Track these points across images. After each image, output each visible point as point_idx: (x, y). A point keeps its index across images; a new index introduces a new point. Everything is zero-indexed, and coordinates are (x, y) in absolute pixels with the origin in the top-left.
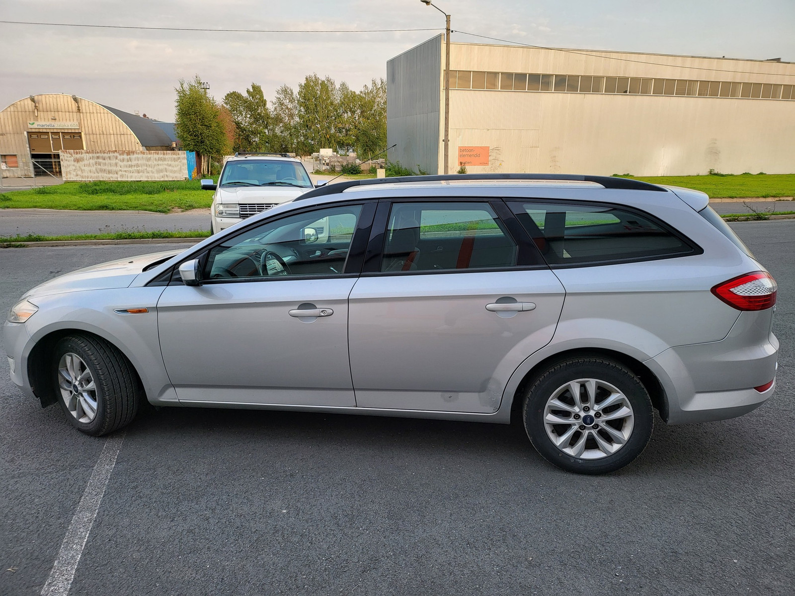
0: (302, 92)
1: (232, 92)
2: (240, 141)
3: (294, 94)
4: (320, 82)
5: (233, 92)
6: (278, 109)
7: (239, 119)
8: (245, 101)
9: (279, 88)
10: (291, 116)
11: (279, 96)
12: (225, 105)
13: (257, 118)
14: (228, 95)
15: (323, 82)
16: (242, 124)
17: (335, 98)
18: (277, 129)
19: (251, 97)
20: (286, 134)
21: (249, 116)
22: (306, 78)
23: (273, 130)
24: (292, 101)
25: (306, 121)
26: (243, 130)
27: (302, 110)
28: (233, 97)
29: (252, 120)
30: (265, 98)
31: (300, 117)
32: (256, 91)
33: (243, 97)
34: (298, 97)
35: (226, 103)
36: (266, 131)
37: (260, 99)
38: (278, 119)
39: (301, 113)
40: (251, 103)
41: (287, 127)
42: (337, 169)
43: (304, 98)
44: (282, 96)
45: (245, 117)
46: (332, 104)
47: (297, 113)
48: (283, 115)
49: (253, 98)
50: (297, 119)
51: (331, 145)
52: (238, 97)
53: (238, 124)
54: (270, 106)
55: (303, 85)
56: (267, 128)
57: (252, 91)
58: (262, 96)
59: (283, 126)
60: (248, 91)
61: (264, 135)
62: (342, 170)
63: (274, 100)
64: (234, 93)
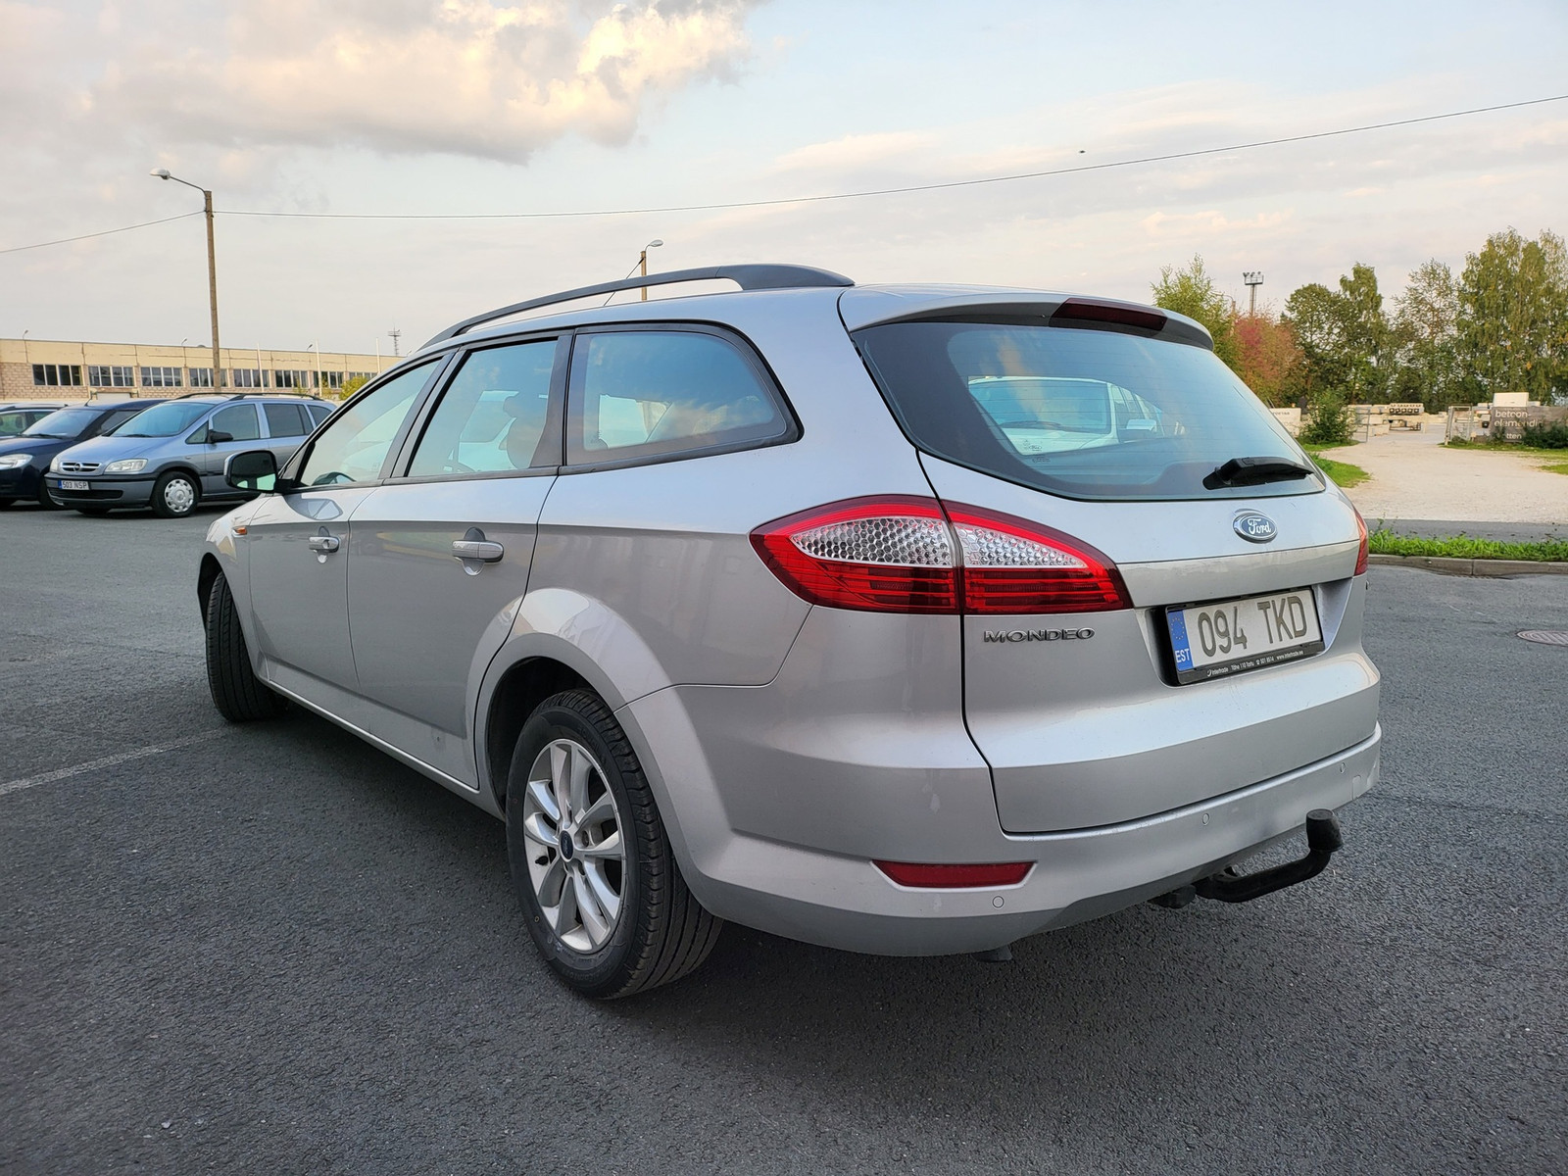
0: (1472, 271)
1: (1306, 285)
2: (1310, 382)
3: (1454, 277)
4: (1523, 245)
5: (1310, 285)
6: (1408, 311)
7: (1314, 337)
8: (1334, 301)
9: (1418, 269)
10: (1439, 325)
11: (1413, 285)
12: (1288, 314)
13: (1354, 333)
14: (1298, 292)
15: (1532, 246)
16: (1318, 347)
17: (1561, 279)
18: (1398, 355)
19: (1348, 293)
20: (1421, 364)
21: (1336, 331)
22: (1490, 242)
23: (1389, 357)
24: (1444, 292)
25: (1475, 335)
26: (1318, 360)
27: (1468, 311)
28: (1310, 297)
29: (1344, 339)
30: (1378, 292)
31: (1461, 325)
32: (1364, 279)
33: (1329, 294)
34: (1463, 282)
35: (1291, 309)
36: (1373, 360)
37: (1367, 294)
38: (1406, 333)
39: (1464, 317)
40: (1347, 303)
41: (1424, 349)
42: (1509, 436)
43: (1478, 285)
44: (1421, 285)
45: (1328, 334)
46: (1549, 291)
47: (1454, 317)
48: (1417, 324)
49: (1352, 293)
50: (1453, 331)
51: (1535, 385)
52: (1318, 294)
53: (1309, 349)
54: (1390, 309)
55: (1478, 256)
56: (1374, 352)
57: (1353, 279)
58: (1374, 288)
59: (1414, 349)
60: (1343, 281)
61: (1367, 368)
62: (1524, 439)
63: (1402, 293)
64: (1311, 288)
